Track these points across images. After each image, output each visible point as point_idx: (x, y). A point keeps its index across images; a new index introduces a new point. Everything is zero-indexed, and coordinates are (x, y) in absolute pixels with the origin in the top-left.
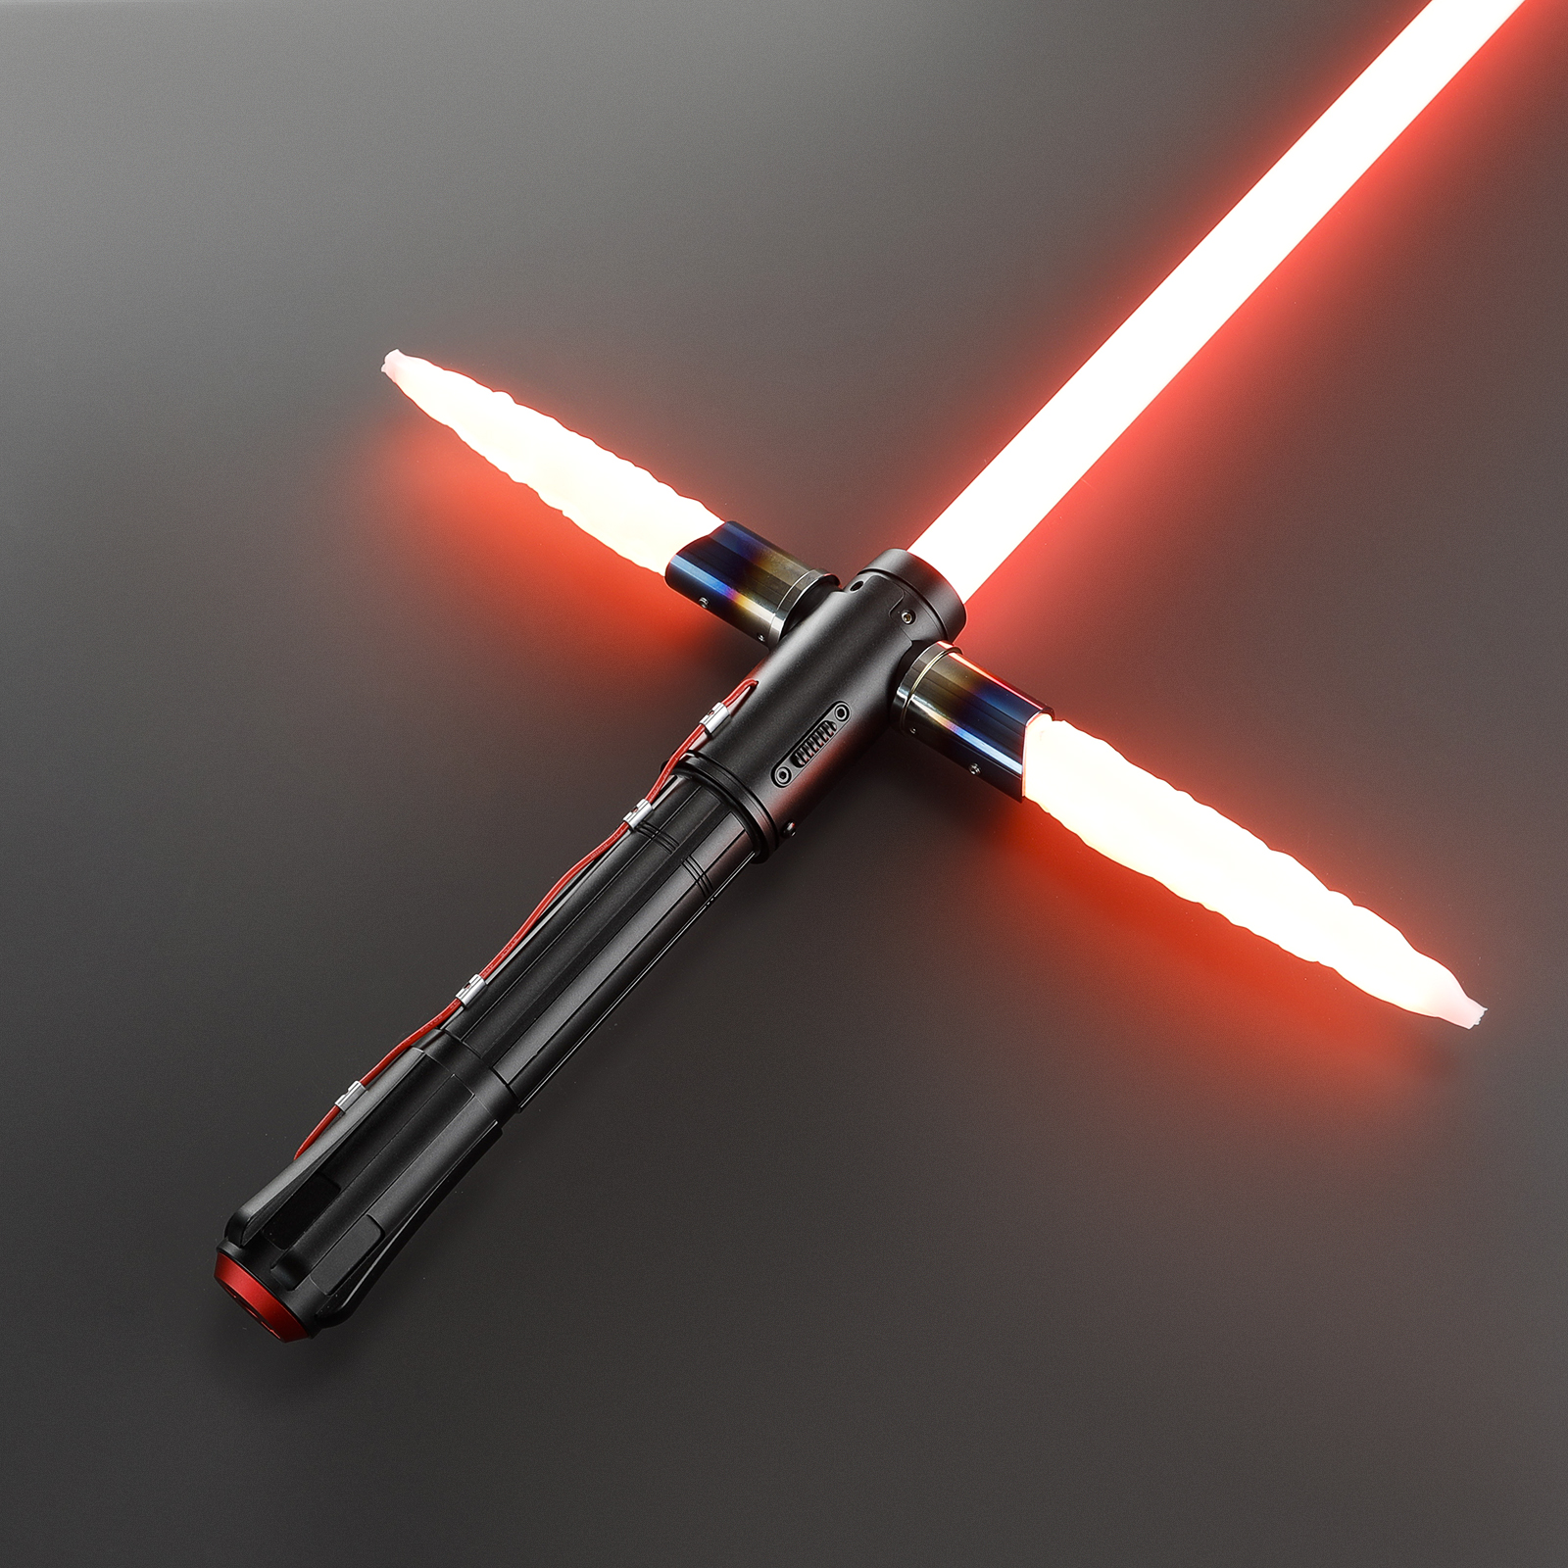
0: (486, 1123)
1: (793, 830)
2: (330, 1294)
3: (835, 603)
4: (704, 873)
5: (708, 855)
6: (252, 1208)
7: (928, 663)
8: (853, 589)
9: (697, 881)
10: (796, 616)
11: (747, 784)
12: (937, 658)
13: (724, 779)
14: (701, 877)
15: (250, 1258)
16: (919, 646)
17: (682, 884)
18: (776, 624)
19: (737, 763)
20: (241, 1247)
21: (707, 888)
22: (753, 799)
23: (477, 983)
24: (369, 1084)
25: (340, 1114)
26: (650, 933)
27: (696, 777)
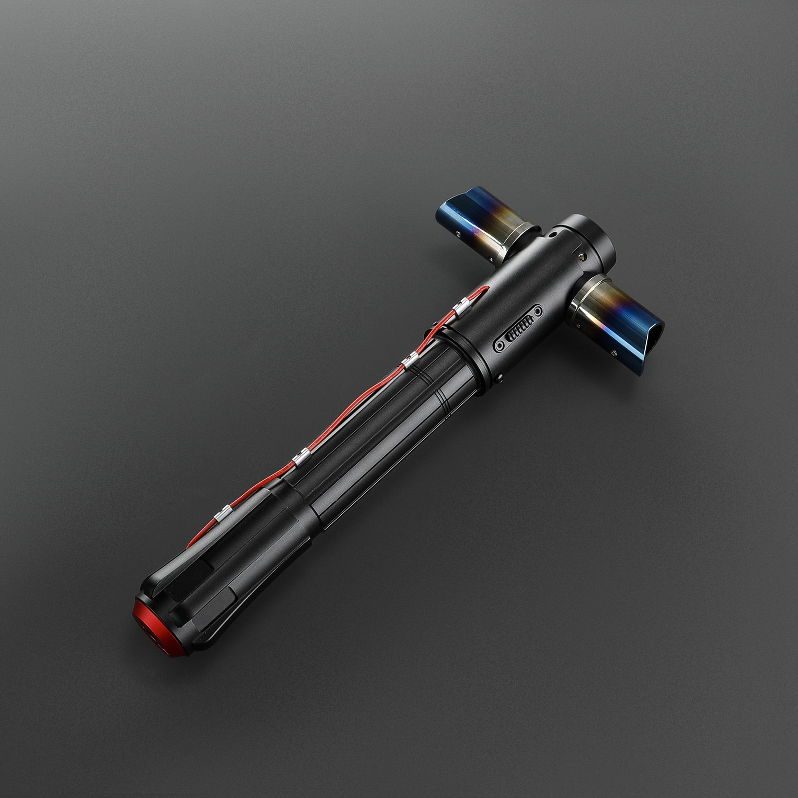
0: (303, 537)
1: (502, 379)
2: (202, 632)
3: (539, 243)
4: (447, 400)
5: (450, 389)
6: (160, 575)
7: (592, 287)
8: (550, 236)
9: (442, 404)
10: (515, 249)
11: (477, 348)
12: (598, 284)
13: (463, 343)
14: (445, 402)
15: (156, 605)
16: (587, 275)
17: (432, 405)
18: (502, 252)
19: (472, 335)
20: (151, 598)
21: (447, 407)
22: (480, 358)
23: (305, 453)
24: (235, 507)
25: (216, 523)
26: (411, 433)
27: (447, 340)
